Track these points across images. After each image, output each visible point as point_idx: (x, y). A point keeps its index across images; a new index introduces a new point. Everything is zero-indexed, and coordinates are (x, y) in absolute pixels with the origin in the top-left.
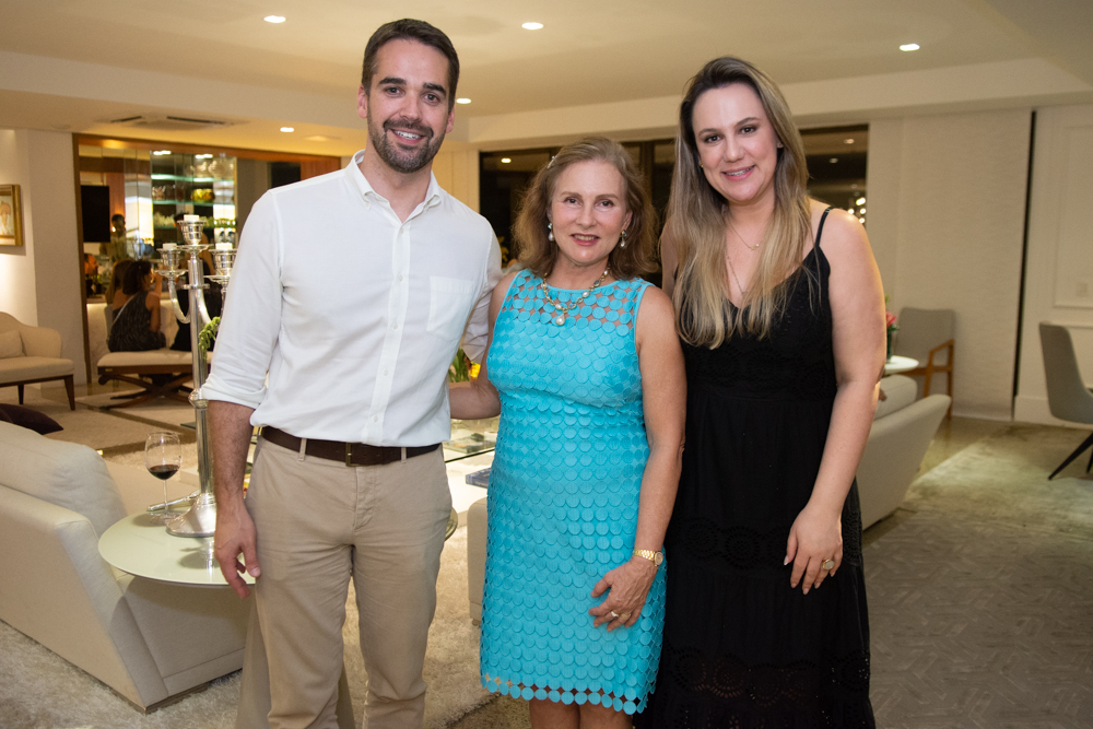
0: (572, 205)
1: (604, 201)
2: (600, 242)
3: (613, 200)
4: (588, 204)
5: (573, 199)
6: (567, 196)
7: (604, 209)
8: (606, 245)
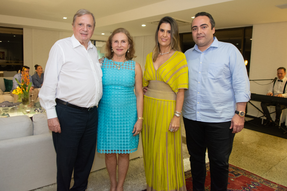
0: (116, 43)
1: (123, 41)
2: (123, 50)
3: (125, 41)
4: (120, 42)
5: (116, 41)
6: (115, 41)
7: (123, 43)
8: (125, 51)
